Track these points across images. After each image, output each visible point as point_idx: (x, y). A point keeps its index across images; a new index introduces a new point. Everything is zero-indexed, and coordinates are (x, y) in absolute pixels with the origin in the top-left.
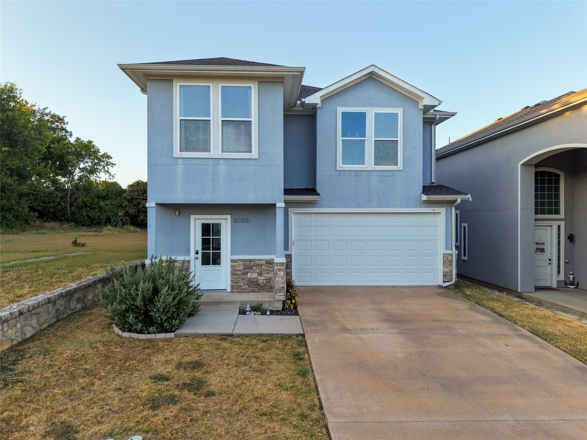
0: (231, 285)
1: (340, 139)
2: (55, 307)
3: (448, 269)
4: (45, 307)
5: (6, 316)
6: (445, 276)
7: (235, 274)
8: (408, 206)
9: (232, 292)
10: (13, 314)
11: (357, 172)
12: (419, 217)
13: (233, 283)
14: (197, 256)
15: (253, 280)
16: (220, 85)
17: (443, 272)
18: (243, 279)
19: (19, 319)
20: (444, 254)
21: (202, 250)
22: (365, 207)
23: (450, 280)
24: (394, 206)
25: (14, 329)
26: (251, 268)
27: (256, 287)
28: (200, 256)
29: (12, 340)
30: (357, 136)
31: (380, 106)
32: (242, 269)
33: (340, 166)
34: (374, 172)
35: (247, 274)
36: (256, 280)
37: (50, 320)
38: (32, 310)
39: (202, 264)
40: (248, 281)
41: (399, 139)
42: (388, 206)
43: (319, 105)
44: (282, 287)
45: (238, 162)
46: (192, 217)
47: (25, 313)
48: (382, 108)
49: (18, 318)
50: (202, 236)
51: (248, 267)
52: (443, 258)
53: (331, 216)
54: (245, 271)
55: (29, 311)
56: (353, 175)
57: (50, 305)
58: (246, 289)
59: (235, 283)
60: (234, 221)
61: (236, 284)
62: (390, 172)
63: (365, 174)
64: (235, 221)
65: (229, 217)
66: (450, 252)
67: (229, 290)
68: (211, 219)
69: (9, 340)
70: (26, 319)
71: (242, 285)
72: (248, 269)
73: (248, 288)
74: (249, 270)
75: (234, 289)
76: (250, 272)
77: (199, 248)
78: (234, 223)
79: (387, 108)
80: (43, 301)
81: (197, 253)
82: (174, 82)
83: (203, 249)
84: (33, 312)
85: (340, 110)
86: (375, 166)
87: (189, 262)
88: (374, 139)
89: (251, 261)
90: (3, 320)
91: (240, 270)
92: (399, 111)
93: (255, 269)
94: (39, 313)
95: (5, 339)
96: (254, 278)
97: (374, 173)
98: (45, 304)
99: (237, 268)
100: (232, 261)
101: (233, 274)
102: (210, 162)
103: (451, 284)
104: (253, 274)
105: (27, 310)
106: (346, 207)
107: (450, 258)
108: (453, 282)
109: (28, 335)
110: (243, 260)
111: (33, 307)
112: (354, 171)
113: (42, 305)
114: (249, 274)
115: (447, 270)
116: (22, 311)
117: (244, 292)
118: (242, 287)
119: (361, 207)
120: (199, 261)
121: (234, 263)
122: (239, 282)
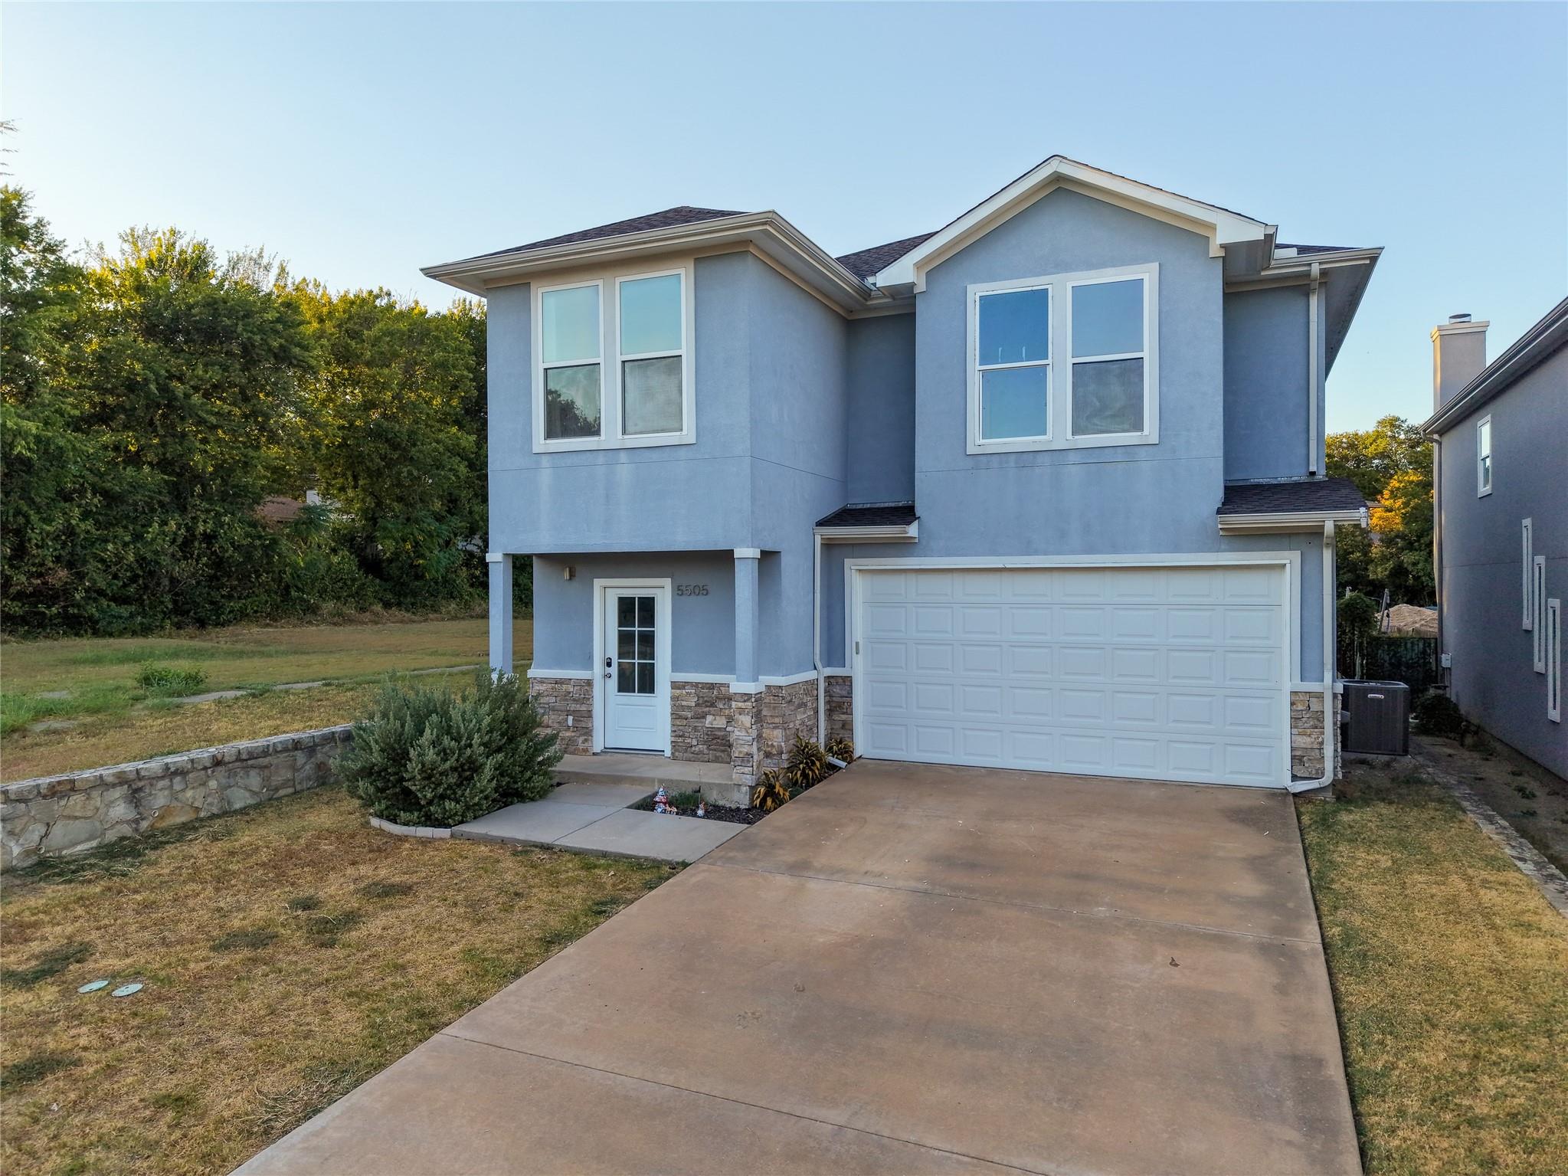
0: (672, 742)
1: (975, 368)
2: (313, 760)
3: (1308, 740)
4: (286, 757)
5: (179, 765)
6: (1296, 759)
7: (680, 717)
8: (1177, 549)
9: (674, 757)
10: (199, 763)
11: (1025, 455)
12: (1218, 579)
13: (676, 736)
14: (609, 670)
15: (716, 733)
16: (618, 280)
17: (1293, 749)
18: (695, 729)
19: (213, 772)
20: (1293, 693)
21: (619, 658)
22: (1046, 553)
23: (1317, 773)
24: (1134, 549)
25: (201, 792)
26: (713, 705)
27: (723, 751)
28: (614, 670)
29: (197, 810)
30: (1024, 355)
31: (1090, 265)
32: (693, 704)
33: (978, 441)
34: (1071, 453)
35: (704, 717)
36: (723, 733)
37: (300, 783)
38: (246, 761)
39: (619, 691)
40: (707, 735)
41: (1145, 354)
42: (1115, 549)
43: (921, 287)
44: (747, 754)
45: (655, 455)
46: (598, 583)
47: (229, 763)
48: (1093, 273)
49: (209, 771)
50: (619, 626)
51: (706, 701)
52: (1292, 704)
53: (958, 579)
54: (700, 710)
55: (239, 759)
56: (1012, 464)
57: (298, 753)
58: (701, 752)
59: (680, 736)
60: (679, 591)
61: (680, 740)
62: (1119, 450)
63: (1046, 459)
64: (680, 593)
65: (667, 582)
66: (1313, 687)
67: (668, 753)
68: (636, 587)
69: (188, 808)
70: (231, 774)
71: (694, 742)
72: (707, 706)
73: (706, 751)
74: (707, 709)
75: (676, 751)
76: (709, 713)
77: (613, 652)
78: (678, 597)
79: (1109, 269)
80: (279, 745)
81: (609, 665)
82: (533, 287)
83: (620, 656)
84: (250, 762)
85: (976, 292)
86: (1076, 437)
87: (589, 683)
88: (1071, 361)
89: (712, 686)
90: (172, 769)
91: (689, 707)
92: (1147, 274)
93: (721, 707)
94: (266, 767)
95: (179, 805)
96: (719, 729)
97: (1073, 457)
98: (286, 750)
99: (684, 703)
100: (675, 685)
101: (676, 716)
102: (601, 459)
103: (1317, 786)
104: (717, 718)
105: (235, 757)
106: (994, 552)
107: (1315, 707)
108: (1327, 779)
109: (237, 806)
110: (696, 685)
111: (249, 753)
112: (1014, 456)
113: (276, 752)
114: (709, 718)
115: (1303, 741)
116: (220, 758)
117: (698, 760)
118: (693, 748)
119: (1036, 553)
120: (613, 683)
121: (678, 691)
122: (687, 734)
